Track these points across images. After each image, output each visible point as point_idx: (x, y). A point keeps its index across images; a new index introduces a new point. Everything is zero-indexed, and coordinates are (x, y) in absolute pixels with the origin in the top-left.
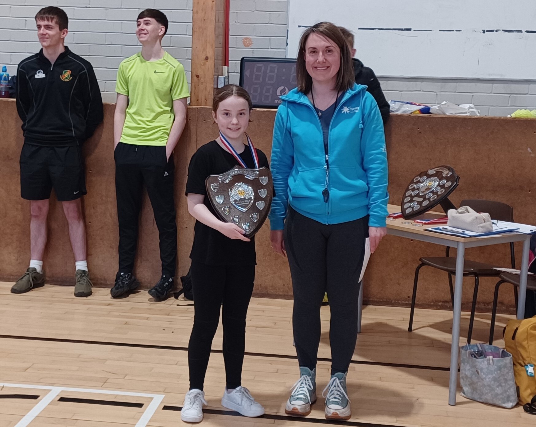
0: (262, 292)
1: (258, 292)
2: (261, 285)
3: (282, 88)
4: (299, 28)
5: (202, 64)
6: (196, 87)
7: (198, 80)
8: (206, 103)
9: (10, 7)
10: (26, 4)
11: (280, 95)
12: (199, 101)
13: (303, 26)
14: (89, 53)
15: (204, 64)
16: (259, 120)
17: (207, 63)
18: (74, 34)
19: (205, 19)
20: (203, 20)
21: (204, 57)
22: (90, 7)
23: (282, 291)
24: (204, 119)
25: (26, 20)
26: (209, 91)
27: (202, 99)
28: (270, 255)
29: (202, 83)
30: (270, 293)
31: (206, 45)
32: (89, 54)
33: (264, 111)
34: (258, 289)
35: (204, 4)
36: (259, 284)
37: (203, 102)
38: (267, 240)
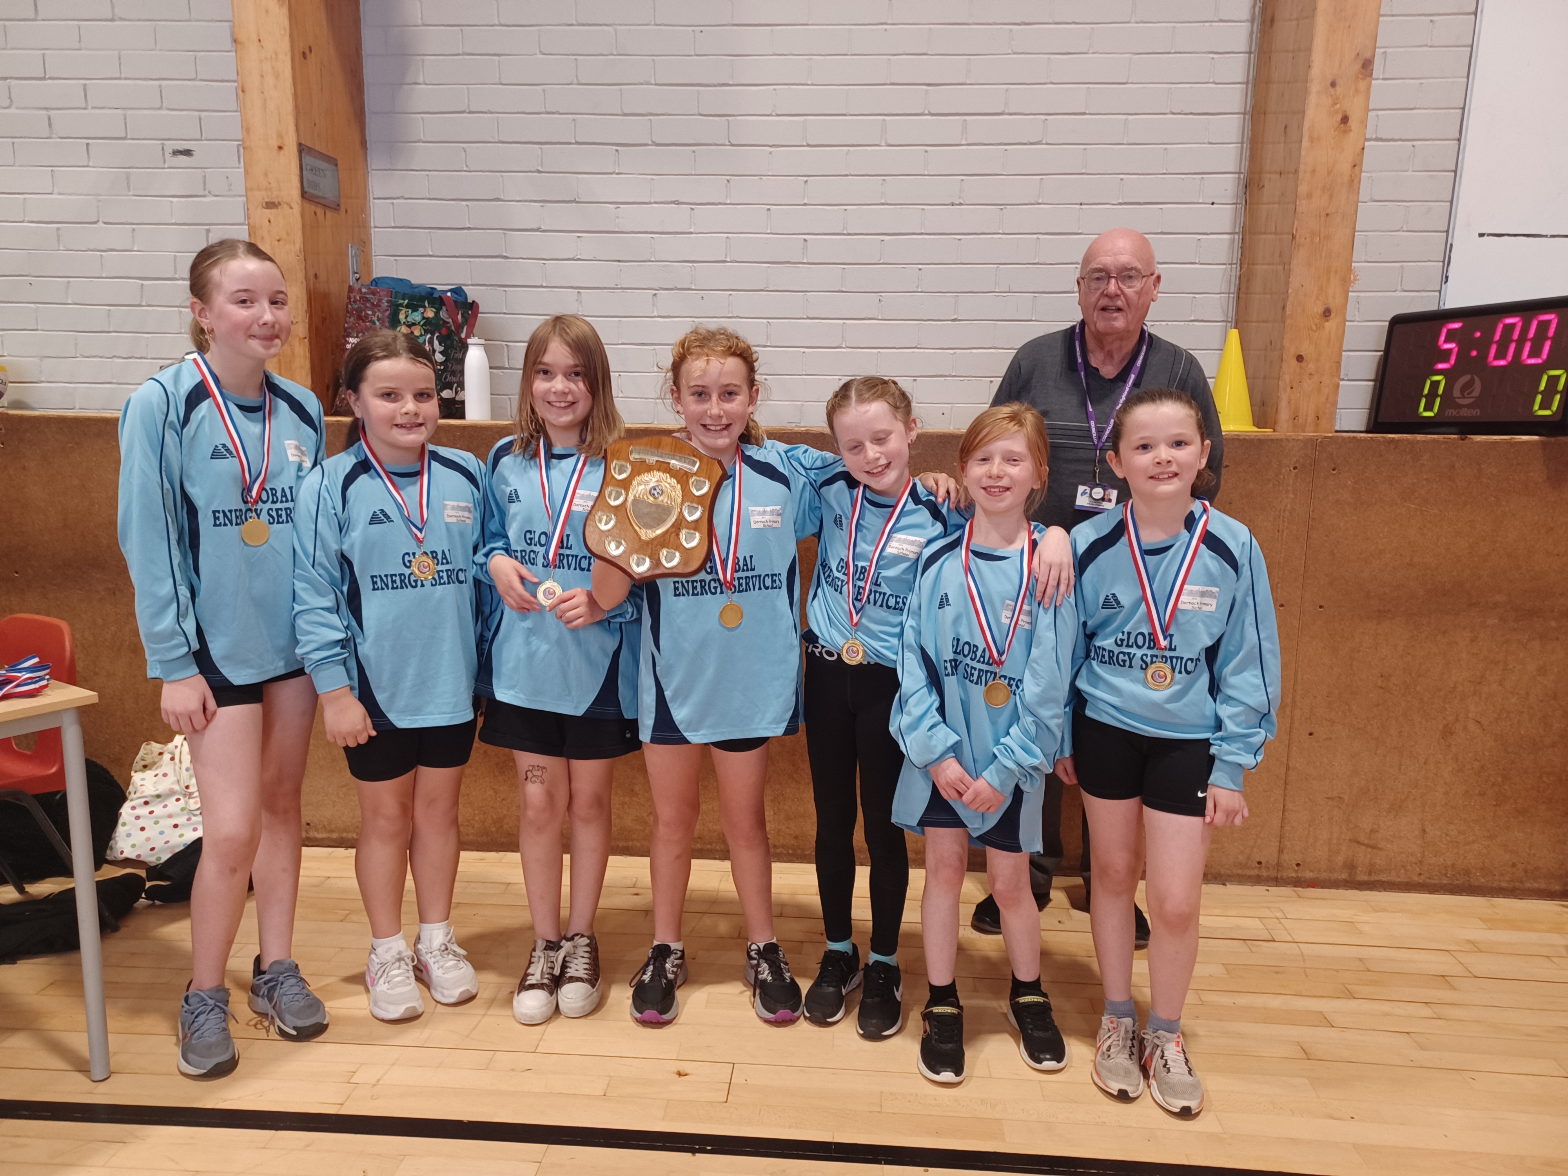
0: (1456, 882)
1: (1445, 882)
2: (1453, 865)
3: (1466, 378)
4: (1482, 238)
5: (1314, 327)
6: (1294, 386)
7: (1301, 367)
8: (1317, 425)
9: (769, 209)
10: (806, 201)
11: (1460, 396)
12: (1301, 421)
13: (1489, 235)
14: (955, 313)
15: (1320, 327)
16: (1479, 464)
17: (1327, 325)
18: (920, 269)
19: (1329, 211)
20: (1323, 214)
21: (1320, 309)
22: (961, 204)
23: (1507, 878)
24: (1333, 466)
25: (805, 240)
26: (1328, 396)
27: (1307, 415)
28: (1482, 794)
29: (1311, 374)
30: (1477, 884)
31: (1329, 279)
32: (956, 317)
33: (1496, 443)
34: (1446, 875)
35: (1329, 173)
36: (1449, 863)
37: (1309, 421)
38: (1476, 760)
